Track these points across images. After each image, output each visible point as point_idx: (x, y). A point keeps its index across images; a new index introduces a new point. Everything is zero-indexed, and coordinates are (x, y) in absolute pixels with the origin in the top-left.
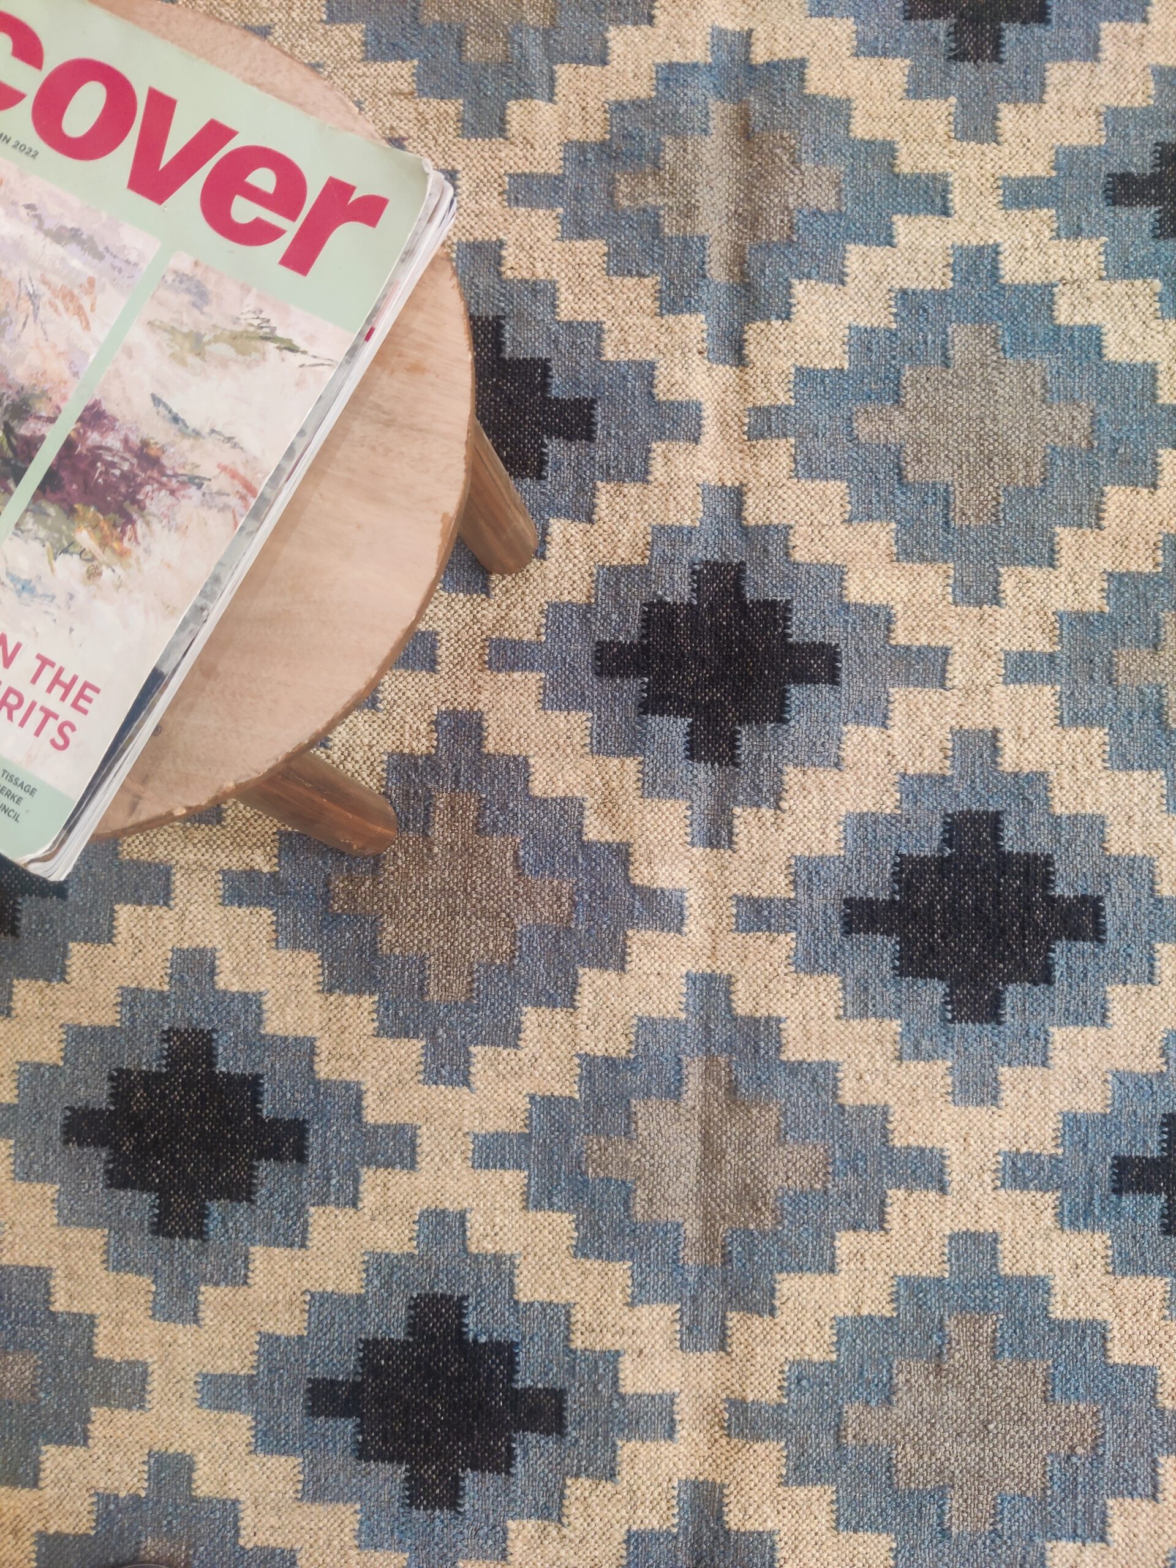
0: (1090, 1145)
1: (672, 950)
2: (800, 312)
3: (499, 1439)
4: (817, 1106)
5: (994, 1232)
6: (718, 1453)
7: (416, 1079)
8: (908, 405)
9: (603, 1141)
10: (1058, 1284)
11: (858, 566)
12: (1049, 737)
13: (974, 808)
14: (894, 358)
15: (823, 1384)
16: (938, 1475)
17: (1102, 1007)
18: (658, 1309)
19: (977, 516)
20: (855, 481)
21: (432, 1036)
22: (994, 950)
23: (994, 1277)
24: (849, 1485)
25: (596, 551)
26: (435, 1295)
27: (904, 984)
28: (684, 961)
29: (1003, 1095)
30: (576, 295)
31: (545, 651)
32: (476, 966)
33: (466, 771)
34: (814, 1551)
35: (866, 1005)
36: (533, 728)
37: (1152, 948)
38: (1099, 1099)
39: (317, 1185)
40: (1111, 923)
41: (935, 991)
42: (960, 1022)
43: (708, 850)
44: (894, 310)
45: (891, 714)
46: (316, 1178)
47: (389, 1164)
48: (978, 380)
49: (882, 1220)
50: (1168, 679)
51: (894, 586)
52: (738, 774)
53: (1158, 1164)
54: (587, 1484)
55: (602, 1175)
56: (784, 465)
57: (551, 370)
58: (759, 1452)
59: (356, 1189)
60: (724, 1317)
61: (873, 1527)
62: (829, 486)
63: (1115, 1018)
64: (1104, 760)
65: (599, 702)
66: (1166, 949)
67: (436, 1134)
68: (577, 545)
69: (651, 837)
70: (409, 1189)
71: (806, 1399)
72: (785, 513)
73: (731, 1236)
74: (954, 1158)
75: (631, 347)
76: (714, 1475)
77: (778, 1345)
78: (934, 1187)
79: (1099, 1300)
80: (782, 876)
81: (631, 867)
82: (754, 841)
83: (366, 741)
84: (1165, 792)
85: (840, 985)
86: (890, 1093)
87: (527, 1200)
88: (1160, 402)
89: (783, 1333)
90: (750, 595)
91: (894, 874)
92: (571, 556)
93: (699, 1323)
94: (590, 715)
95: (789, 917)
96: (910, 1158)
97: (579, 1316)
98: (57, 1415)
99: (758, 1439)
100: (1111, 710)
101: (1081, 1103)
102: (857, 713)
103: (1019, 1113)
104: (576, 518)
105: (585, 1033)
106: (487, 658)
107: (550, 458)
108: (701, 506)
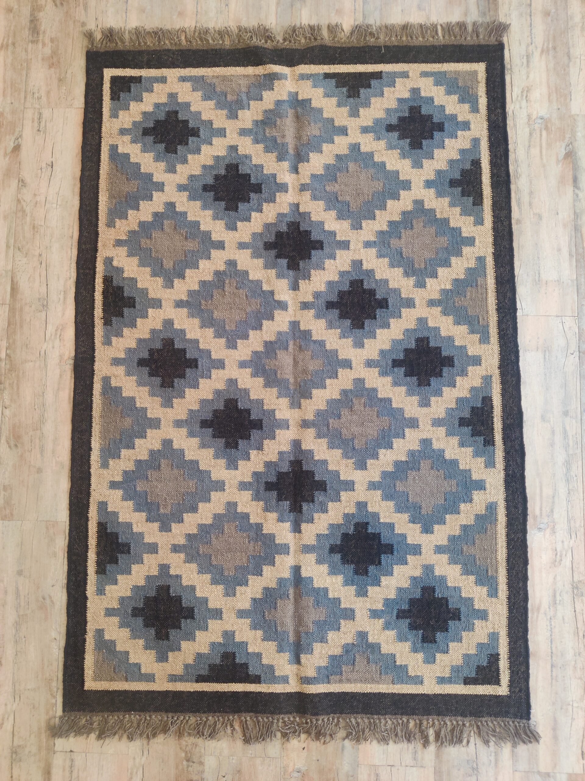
0: (386, 357)
1: (285, 315)
2: (311, 160)
3: (247, 432)
4: (321, 350)
5: (364, 378)
6: (300, 432)
7: (224, 348)
8: (339, 182)
9: (270, 360)
10: (379, 389)
11: (327, 221)
12: (374, 261)
13: (357, 278)
14: (335, 171)
16: (352, 435)
17: (388, 324)
18: (284, 399)
19: (356, 208)
20: (326, 201)
21: (228, 338)
22: (362, 312)
23: (364, 389)
24: (331, 438)
25: (263, 220)
26: (230, 398)
27: (341, 321)
28: (288, 318)
29: (365, 346)
30: (256, 158)
31: (251, 244)
32: (237, 321)
33: (233, 274)
34: (323, 454)
35: (332, 326)
36: (249, 263)
37: (400, 310)
38: (388, 346)
39: (201, 374)
40: (390, 304)
41: (348, 322)
42: (354, 329)
43: (293, 291)
44: (335, 159)
45: (336, 257)
46: (201, 372)
47: (218, 368)
48: (356, 176)
49: (337, 376)
50: (403, 246)
51: (336, 226)
52: (300, 272)
53: (403, 361)
54: (268, 441)
55: (270, 368)
56: (309, 197)
57: (251, 176)
58: (309, 431)
59: (210, 374)
60: (300, 401)
61: (337, 448)
62: (320, 202)
63: (391, 327)
64: (388, 266)
65: (265, 256)
66: (403, 310)
67: (229, 361)
68: (259, 218)
69: (279, 289)
70: (223, 374)
71: (320, 418)
72: (309, 209)
73: (301, 382)
74: (353, 361)
75: (270, 170)
76: (299, 438)
77: (313, 406)
78: (349, 368)
79: (389, 393)
80: (311, 296)
81: (274, 296)
82: (304, 288)
83: (209, 267)
84: (403, 273)
85: (325, 322)
86: (338, 346)
87: (252, 375)
88: (400, 179)
89: (314, 403)
90: (301, 229)
91: (338, 295)
92: (257, 221)
93: (294, 402)
94: (263, 259)
95: (313, 306)
96: (343, 361)
97: (265, 402)
98: (138, 432)
99: (308, 428)
100: (389, 254)
101: (384, 347)
102: (328, 256)
103: (369, 350)
104: (258, 212)
105: (264, 336)
106: (237, 247)
107: (251, 198)
108: (288, 208)
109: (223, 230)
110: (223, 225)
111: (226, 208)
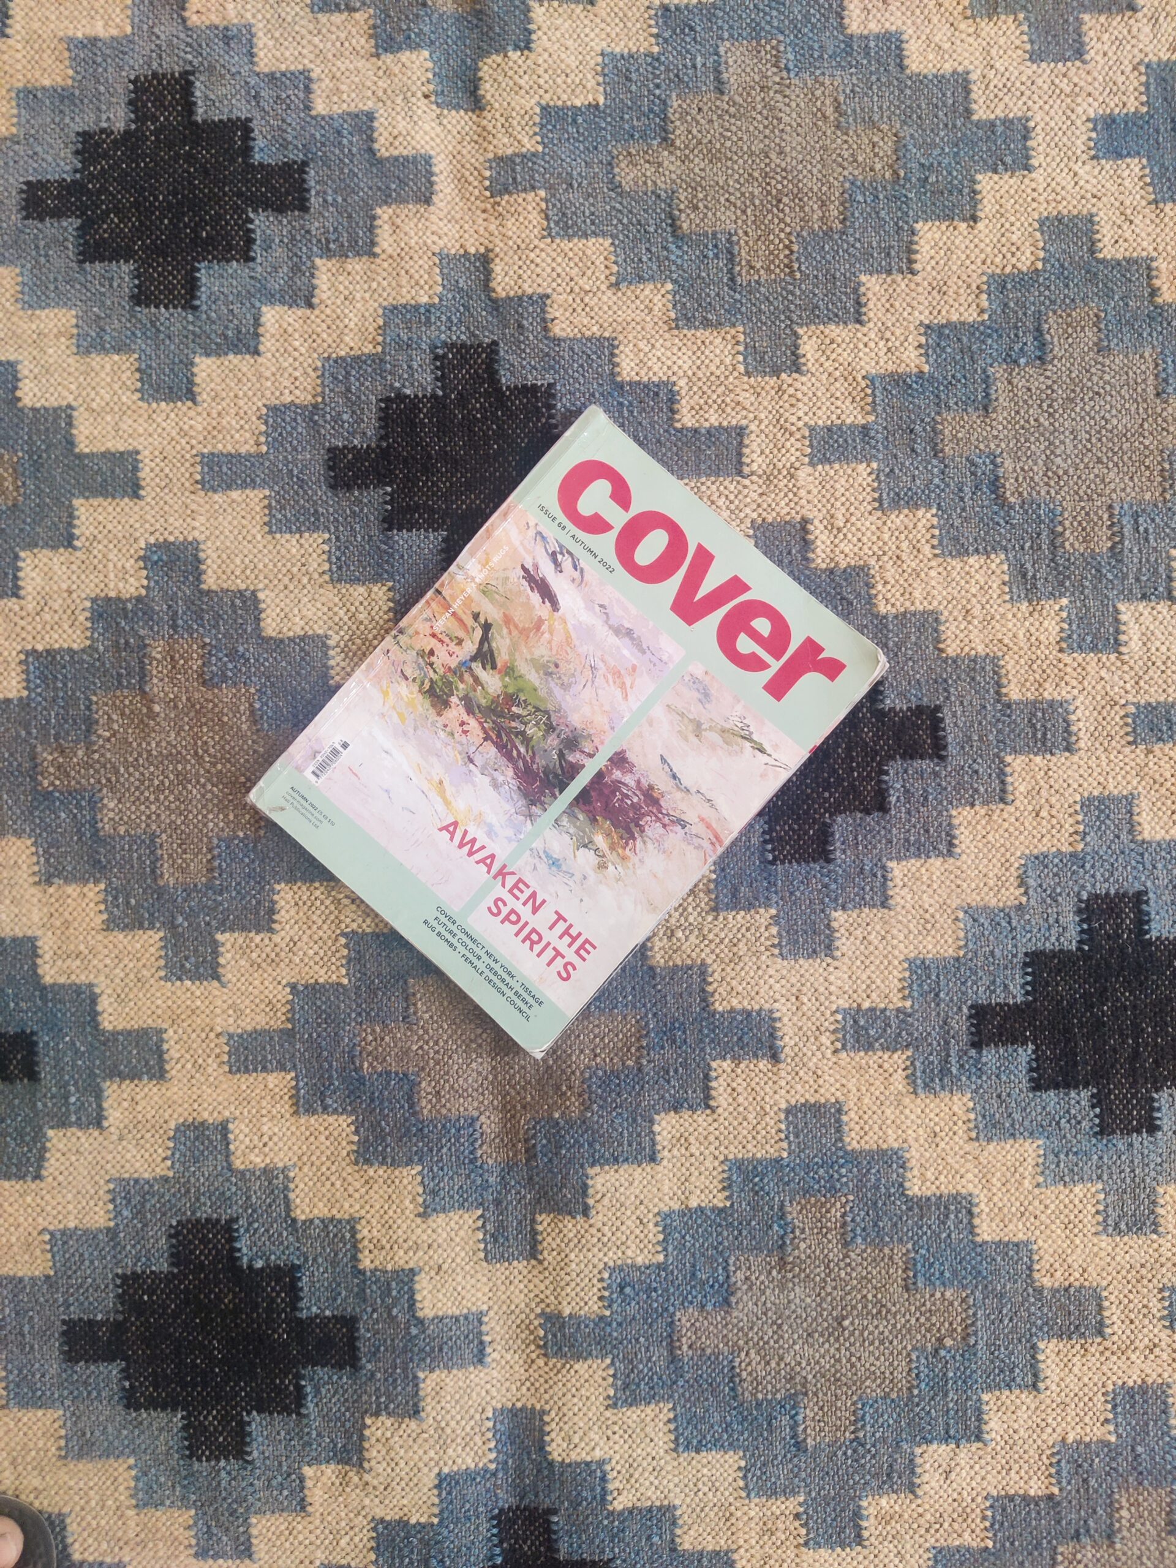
0: (942, 995)
2: (541, 40)
3: (286, 1377)
5: (837, 1102)
6: (536, 1375)
7: (157, 976)
8: (678, 143)
9: (378, 1029)
10: (914, 1156)
11: (630, 337)
12: (868, 524)
14: (658, 86)
15: (650, 1290)
16: (788, 1381)
17: (948, 834)
18: (457, 1218)
19: (768, 270)
20: (621, 237)
21: (172, 926)
23: (841, 1153)
24: (689, 1400)
25: (319, 341)
26: (198, 1221)
29: (837, 943)
30: (277, 40)
31: (267, 464)
32: (215, 841)
33: (184, 613)
34: (652, 1479)
36: (260, 556)
37: (1002, 761)
38: (950, 941)
39: (54, 1105)
40: (952, 736)
42: (783, 862)
44: (655, 31)
46: (52, 1098)
47: (133, 1076)
48: (759, 107)
49: (708, 1097)
50: (1003, 445)
51: (675, 358)
53: (1023, 1011)
54: (388, 1423)
55: (379, 1069)
56: (535, 223)
57: (253, 131)
58: (582, 1372)
59: (100, 1107)
60: (533, 1220)
61: (717, 1444)
62: (590, 244)
63: (963, 846)
64: (933, 547)
65: (336, 520)
66: (1018, 761)
67: (185, 1037)
68: (297, 336)
70: (161, 1102)
71: (632, 1309)
72: (540, 280)
73: (534, 1128)
74: (785, 1020)
75: (345, 96)
76: (533, 1401)
77: (596, 1250)
78: (764, 1055)
79: (963, 1171)
83: (64, 586)
84: (1007, 578)
86: (707, 950)
87: (296, 1104)
88: (975, 117)
89: (600, 1235)
90: (506, 379)
92: (290, 349)
93: (505, 1229)
94: (327, 536)
96: (735, 1024)
97: (365, 1232)
99: (579, 1357)
100: (938, 487)
101: (930, 947)
103: (858, 963)
104: (293, 304)
106: (199, 477)
107: (258, 235)
108: (439, 279)
109: (129, 398)
110: (130, 378)
111: (140, 292)
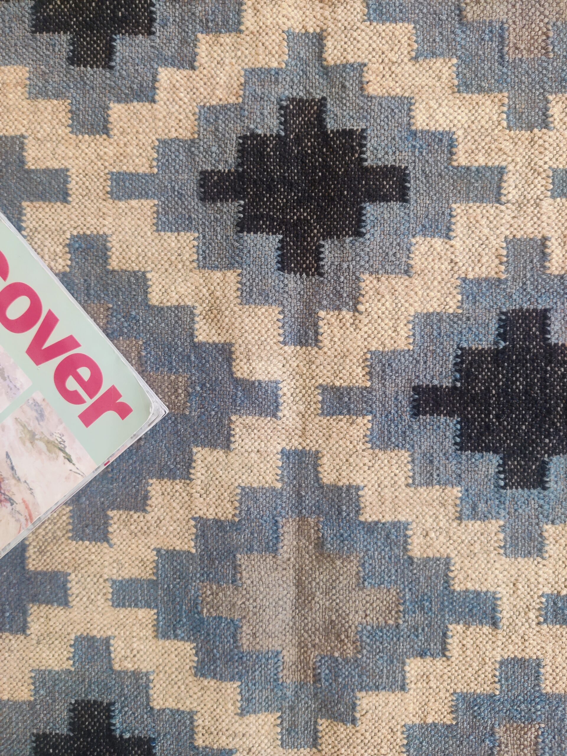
1: (269, 431)
4: (390, 558)
5: (537, 658)
7: (66, 536)
9: (214, 587)
11: (424, 97)
13: (525, 306)
18: (263, 717)
19: (529, 50)
20: (421, 22)
22: (541, 427)
23: (537, 694)
25: (198, 94)
26: (89, 701)
27: (464, 457)
28: (279, 440)
29: (547, 548)
31: (157, 181)
33: (95, 285)
35: (432, 475)
36: (149, 247)
41: (490, 463)
42: (511, 488)
43: (298, 348)
45: (453, 227)
47: (48, 602)
49: (444, 649)
51: (456, 114)
52: (322, 282)
55: (214, 615)
56: (358, 10)
59: (25, 620)
60: (316, 722)
62: (398, 27)
65: (204, 223)
67: (83, 580)
68: (182, 89)
69: (250, 338)
70: (65, 620)
72: (360, 53)
73: (320, 661)
74: (505, 599)
77: (359, 748)
78: (487, 623)
80: (360, 368)
81: (234, 364)
82: (336, 339)
85: (410, 459)
86: (452, 547)
87: (156, 631)
89: (363, 738)
90: (331, 125)
91: (455, 364)
92: (177, 99)
93: (296, 726)
94: (196, 235)
95: (366, 402)
96: (468, 600)
97: (200, 722)
102: (424, 226)
103: (561, 563)
104: (180, 66)
105: (199, 502)
106: (109, 189)
107: (158, 16)
108: (286, 50)
109: (64, 131)
110: (64, 117)
111: (74, 55)
